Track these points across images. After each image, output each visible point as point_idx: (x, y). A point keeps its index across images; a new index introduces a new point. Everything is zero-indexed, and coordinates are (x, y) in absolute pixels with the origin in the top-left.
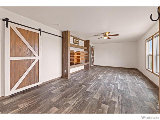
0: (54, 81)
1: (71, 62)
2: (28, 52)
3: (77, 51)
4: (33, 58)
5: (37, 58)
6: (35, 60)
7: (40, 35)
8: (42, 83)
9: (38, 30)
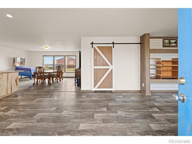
0: (129, 92)
1: (157, 74)
2: (104, 63)
3: (172, 59)
4: (107, 67)
5: (110, 67)
6: (109, 69)
7: (113, 47)
8: (115, 90)
9: (112, 44)
